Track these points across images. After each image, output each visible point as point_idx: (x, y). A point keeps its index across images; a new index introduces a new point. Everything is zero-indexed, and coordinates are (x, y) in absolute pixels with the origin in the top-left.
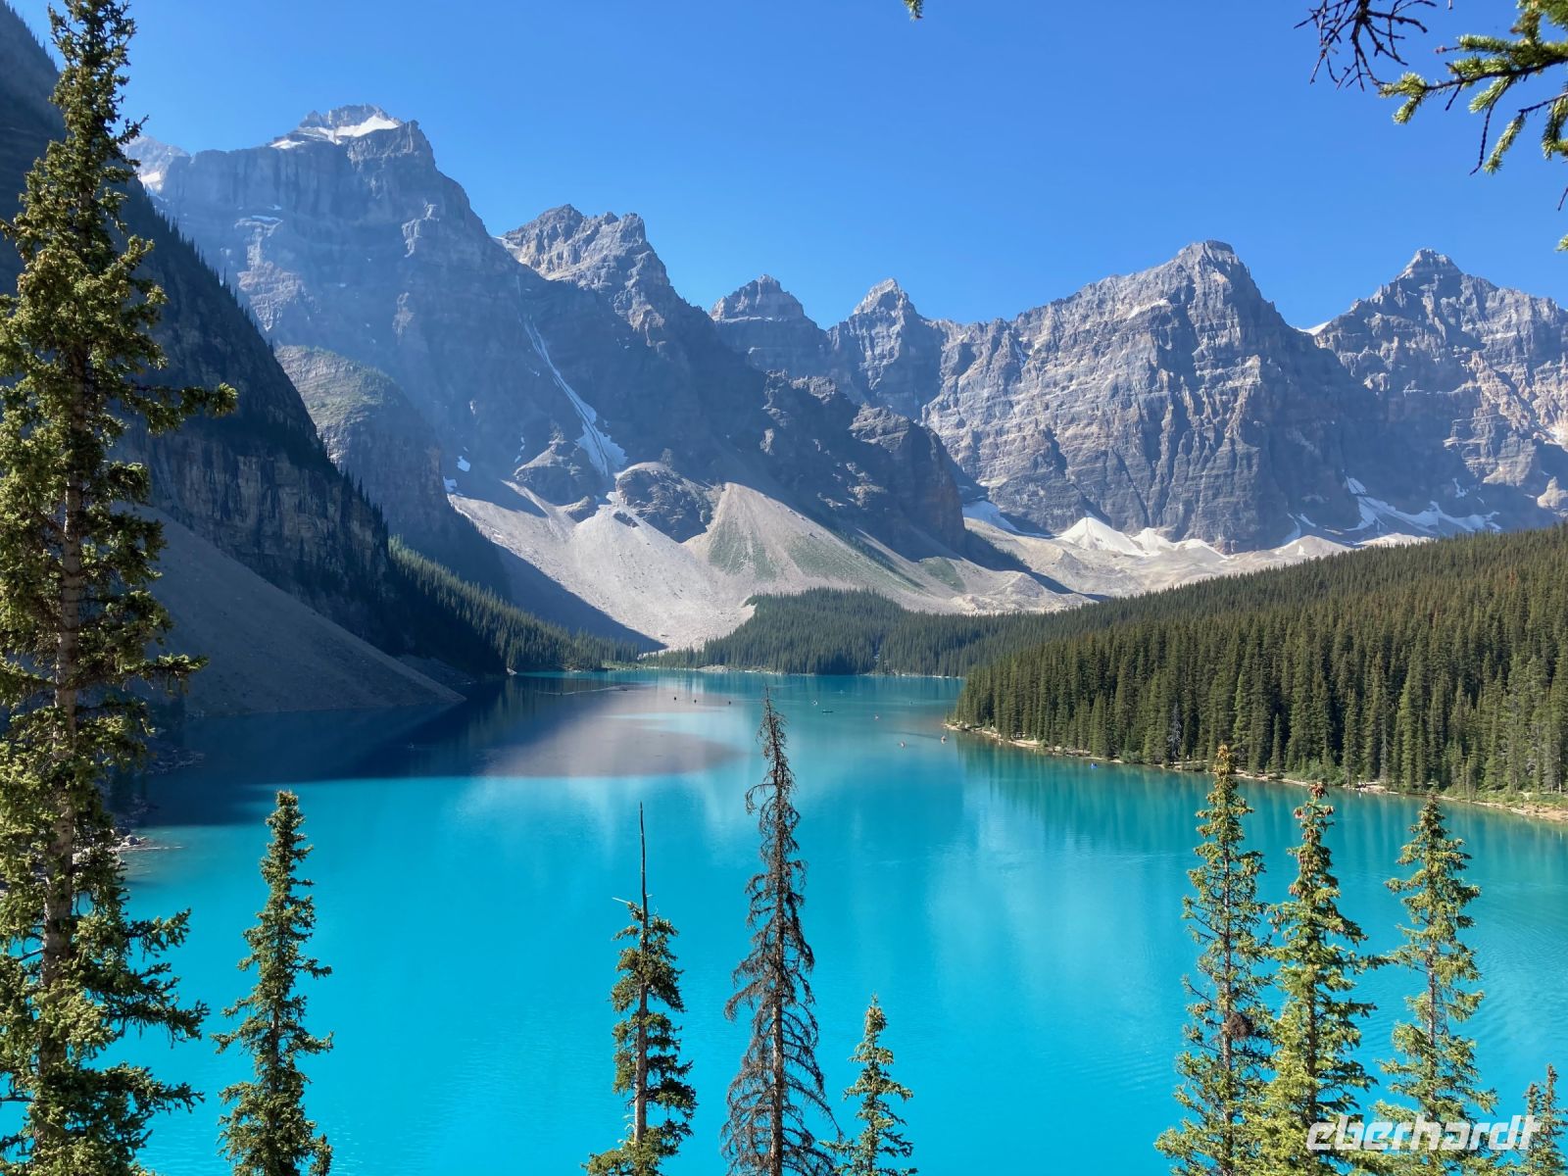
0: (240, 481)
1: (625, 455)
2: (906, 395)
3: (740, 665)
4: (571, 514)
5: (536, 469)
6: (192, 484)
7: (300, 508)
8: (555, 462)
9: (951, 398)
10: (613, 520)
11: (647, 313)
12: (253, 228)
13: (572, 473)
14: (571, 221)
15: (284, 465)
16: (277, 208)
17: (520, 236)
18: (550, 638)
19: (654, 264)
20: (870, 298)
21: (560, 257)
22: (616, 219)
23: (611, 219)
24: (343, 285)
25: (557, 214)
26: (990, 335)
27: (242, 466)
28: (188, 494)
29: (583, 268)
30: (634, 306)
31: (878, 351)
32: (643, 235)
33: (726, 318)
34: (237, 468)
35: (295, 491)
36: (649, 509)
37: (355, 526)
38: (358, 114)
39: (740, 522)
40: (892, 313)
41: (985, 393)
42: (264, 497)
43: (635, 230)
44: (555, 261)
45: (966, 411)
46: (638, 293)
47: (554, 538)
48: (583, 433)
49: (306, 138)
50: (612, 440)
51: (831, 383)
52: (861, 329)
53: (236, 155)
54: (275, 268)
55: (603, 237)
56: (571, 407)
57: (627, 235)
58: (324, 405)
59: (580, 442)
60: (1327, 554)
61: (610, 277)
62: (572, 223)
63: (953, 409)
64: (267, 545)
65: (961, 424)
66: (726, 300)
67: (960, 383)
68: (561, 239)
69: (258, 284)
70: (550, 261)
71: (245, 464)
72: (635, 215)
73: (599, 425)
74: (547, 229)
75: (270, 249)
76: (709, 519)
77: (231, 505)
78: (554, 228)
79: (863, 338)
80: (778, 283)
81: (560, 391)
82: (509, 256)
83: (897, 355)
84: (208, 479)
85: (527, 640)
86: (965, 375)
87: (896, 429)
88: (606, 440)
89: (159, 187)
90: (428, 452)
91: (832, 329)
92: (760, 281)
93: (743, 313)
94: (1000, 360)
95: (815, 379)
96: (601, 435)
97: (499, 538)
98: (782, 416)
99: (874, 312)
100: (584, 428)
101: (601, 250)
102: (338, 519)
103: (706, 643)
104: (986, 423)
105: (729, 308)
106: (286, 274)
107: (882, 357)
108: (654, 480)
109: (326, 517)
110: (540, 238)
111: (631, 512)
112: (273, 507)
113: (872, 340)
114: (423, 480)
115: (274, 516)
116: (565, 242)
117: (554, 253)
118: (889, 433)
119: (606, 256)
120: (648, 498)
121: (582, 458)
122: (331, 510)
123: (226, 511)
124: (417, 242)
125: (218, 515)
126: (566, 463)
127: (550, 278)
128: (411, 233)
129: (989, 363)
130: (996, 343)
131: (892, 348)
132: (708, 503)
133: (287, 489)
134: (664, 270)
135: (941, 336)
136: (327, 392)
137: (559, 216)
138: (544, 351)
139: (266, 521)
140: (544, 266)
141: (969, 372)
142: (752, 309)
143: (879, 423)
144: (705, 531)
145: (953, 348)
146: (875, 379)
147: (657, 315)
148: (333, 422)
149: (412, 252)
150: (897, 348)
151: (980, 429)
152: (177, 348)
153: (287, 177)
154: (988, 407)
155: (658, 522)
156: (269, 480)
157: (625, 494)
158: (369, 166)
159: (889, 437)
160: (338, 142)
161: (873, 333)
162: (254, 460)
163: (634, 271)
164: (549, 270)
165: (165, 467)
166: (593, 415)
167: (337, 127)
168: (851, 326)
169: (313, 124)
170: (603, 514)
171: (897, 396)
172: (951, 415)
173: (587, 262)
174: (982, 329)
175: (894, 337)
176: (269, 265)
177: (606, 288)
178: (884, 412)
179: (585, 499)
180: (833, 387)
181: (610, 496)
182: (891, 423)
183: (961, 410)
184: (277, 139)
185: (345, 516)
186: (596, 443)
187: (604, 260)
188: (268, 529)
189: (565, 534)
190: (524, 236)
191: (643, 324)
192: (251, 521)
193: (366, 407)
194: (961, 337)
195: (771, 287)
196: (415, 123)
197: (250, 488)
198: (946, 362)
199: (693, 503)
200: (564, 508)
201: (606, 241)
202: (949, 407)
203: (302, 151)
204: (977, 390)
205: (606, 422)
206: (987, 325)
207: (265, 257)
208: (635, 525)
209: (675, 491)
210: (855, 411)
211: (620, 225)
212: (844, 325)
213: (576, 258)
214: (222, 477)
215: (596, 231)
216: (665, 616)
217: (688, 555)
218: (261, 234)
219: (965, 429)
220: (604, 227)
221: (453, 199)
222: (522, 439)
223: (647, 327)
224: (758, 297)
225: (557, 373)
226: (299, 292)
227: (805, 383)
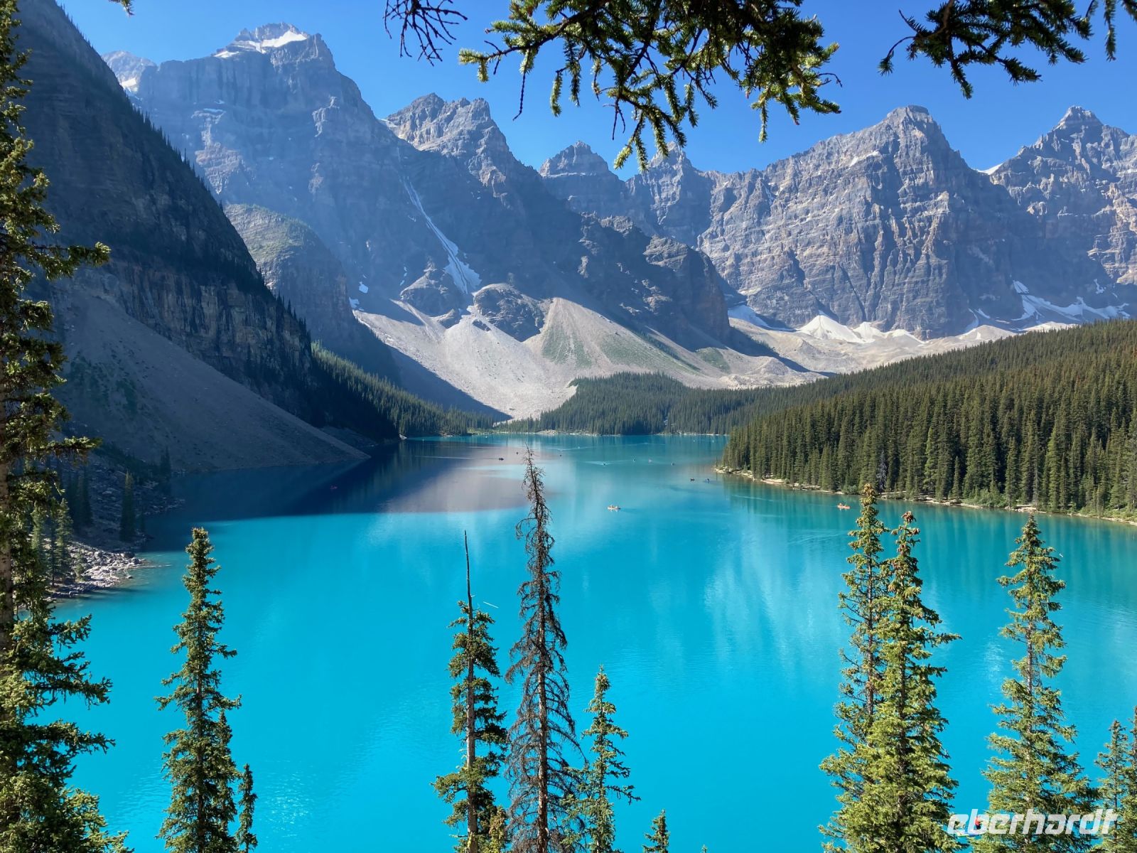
0: (203, 304)
1: (480, 278)
2: (685, 227)
3: (567, 429)
4: (442, 323)
5: (416, 290)
6: (169, 307)
7: (246, 322)
8: (429, 284)
9: (719, 229)
10: (472, 326)
11: (493, 172)
12: (205, 118)
13: (442, 292)
14: (435, 106)
15: (234, 292)
16: (221, 102)
17: (398, 118)
18: (429, 412)
19: (497, 136)
20: (657, 156)
21: (428, 132)
22: (469, 103)
23: (465, 103)
24: (271, 158)
25: (425, 100)
26: (747, 181)
27: (204, 294)
28: (166, 314)
29: (445, 140)
30: (483, 167)
31: (664, 195)
32: (488, 115)
33: (551, 174)
34: (201, 294)
35: (242, 310)
36: (498, 317)
37: (287, 335)
38: (277, 30)
39: (565, 326)
40: (674, 167)
41: (744, 225)
42: (221, 315)
43: (483, 110)
44: (425, 136)
45: (730, 239)
46: (486, 158)
47: (430, 340)
48: (448, 263)
49: (239, 49)
50: (470, 267)
51: (629, 221)
52: (651, 179)
53: (190, 63)
54: (221, 147)
55: (459, 116)
56: (439, 244)
57: (476, 115)
58: (261, 247)
59: (446, 270)
60: (999, 338)
61: (465, 146)
62: (436, 107)
63: (720, 238)
64: (224, 350)
65: (726, 248)
66: (551, 161)
67: (725, 218)
68: (429, 119)
69: (210, 159)
70: (421, 136)
71: (206, 291)
72: (482, 99)
73: (460, 256)
74: (418, 111)
75: (218, 133)
76: (541, 324)
77: (197, 321)
78: (423, 111)
79: (653, 186)
80: (589, 147)
81: (432, 233)
82: (391, 133)
83: (678, 198)
84: (179, 302)
85: (413, 414)
86: (729, 212)
87: (677, 253)
88: (465, 268)
89: (136, 89)
90: (337, 279)
91: (630, 180)
92: (575, 146)
93: (563, 170)
94: (753, 202)
95: (618, 218)
96: (461, 263)
97: (390, 341)
98: (594, 246)
99: (660, 166)
100: (449, 259)
101: (458, 127)
102: (274, 329)
103: (542, 414)
104: (745, 247)
105: (553, 168)
106: (230, 151)
107: (667, 200)
108: (501, 296)
109: (266, 329)
110: (413, 118)
111: (485, 320)
112: (227, 322)
113: (659, 187)
114: (335, 300)
115: (228, 329)
116: (432, 121)
117: (424, 130)
118: (673, 256)
119: (462, 131)
120: (497, 309)
121: (449, 281)
122: (269, 323)
123: (193, 324)
124: (323, 124)
125: (188, 329)
126: (437, 285)
127: (421, 149)
128: (319, 118)
129: (747, 202)
130: (751, 188)
131: (674, 193)
132: (541, 312)
133: (237, 309)
134: (504, 140)
135: (711, 183)
136: (263, 237)
137: (426, 101)
138: (418, 201)
139: (223, 332)
140: (417, 140)
141: (732, 209)
142: (570, 167)
143: (665, 249)
144: (539, 332)
145: (720, 191)
146: (662, 217)
147: (500, 173)
148: (269, 259)
149: (320, 132)
150: (678, 193)
151: (740, 252)
152: (154, 208)
153: (228, 78)
154: (746, 235)
155: (505, 327)
156: (224, 304)
157: (480, 307)
158: (287, 69)
159: (673, 259)
160: (263, 52)
161: (660, 182)
162: (212, 288)
163: (483, 141)
164: (420, 142)
165: (149, 295)
166: (456, 249)
167: (262, 40)
168: (643, 177)
169: (244, 38)
170: (465, 322)
171: (678, 228)
172: (718, 242)
173: (448, 135)
174: (741, 177)
175: (675, 184)
176: (218, 145)
177: (462, 155)
178: (669, 241)
179: (452, 312)
180: (631, 224)
181: (469, 309)
182: (675, 249)
183: (726, 238)
184: (219, 51)
185: (279, 326)
186: (459, 270)
187: (461, 133)
188: (225, 338)
189: (438, 337)
190: (401, 118)
191: (490, 181)
192: (212, 333)
193: (291, 248)
194: (725, 184)
195: (584, 150)
196: (319, 36)
197: (210, 309)
198: (714, 202)
199: (530, 312)
200: (437, 318)
201: (461, 120)
202: (717, 236)
203: (237, 59)
204: (738, 223)
205: (465, 254)
206: (744, 174)
207: (214, 140)
208: (488, 329)
209: (517, 304)
210: (647, 241)
211: (472, 107)
212: (638, 177)
213: (440, 133)
214: (190, 301)
215: (454, 112)
216: (512, 395)
217: (527, 351)
218: (211, 122)
219: (729, 253)
220: (460, 109)
221: (349, 92)
222: (405, 269)
223: (493, 183)
224: (575, 158)
225: (429, 219)
226: (240, 164)
227: (610, 221)
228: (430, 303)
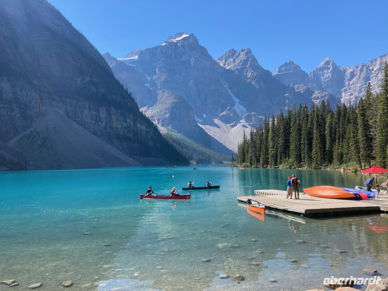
0: (100, 114)
1: (246, 110)
2: (334, 88)
4: (231, 126)
5: (222, 115)
6: (85, 114)
7: (117, 120)
8: (227, 113)
9: (348, 88)
10: (242, 127)
11: (252, 73)
12: (157, 64)
13: (231, 115)
14: (233, 53)
15: (112, 109)
16: (162, 59)
17: (221, 58)
18: (208, 155)
19: (254, 59)
20: (322, 63)
21: (230, 62)
22: (244, 50)
23: (243, 50)
24: (177, 76)
25: (230, 51)
26: (360, 68)
27: (101, 110)
28: (84, 117)
29: (236, 64)
30: (249, 72)
31: (325, 77)
32: (251, 53)
33: (279, 73)
35: (116, 116)
36: (252, 123)
37: (139, 125)
38: (180, 34)
40: (329, 66)
41: (359, 85)
42: (107, 117)
43: (249, 52)
44: (229, 63)
45: (352, 91)
46: (250, 68)
47: (226, 132)
49: (168, 42)
50: (243, 107)
51: (305, 86)
52: (319, 72)
53: (153, 48)
54: (161, 73)
55: (241, 55)
56: (232, 99)
57: (247, 54)
59: (234, 108)
61: (242, 65)
63: (349, 91)
64: (108, 129)
65: (351, 95)
66: (279, 68)
67: (351, 83)
69: (157, 77)
70: (228, 64)
71: (101, 109)
72: (249, 48)
73: (240, 103)
74: (227, 55)
75: (160, 69)
77: (98, 120)
78: (229, 55)
79: (320, 74)
80: (293, 62)
81: (230, 96)
82: (218, 64)
83: (330, 77)
84: (90, 113)
85: (202, 155)
86: (352, 81)
87: (325, 96)
88: (241, 107)
89: (137, 59)
90: (190, 112)
91: (311, 73)
92: (288, 62)
93: (283, 71)
94: (363, 75)
95: (301, 85)
96: (240, 105)
97: (211, 133)
98: (290, 96)
99: (323, 66)
100: (236, 104)
101: (240, 59)
102: (132, 123)
104: (359, 94)
105: (280, 70)
106: (163, 74)
107: (326, 78)
108: (253, 116)
109: (126, 122)
110: (226, 58)
111: (247, 124)
112: (110, 120)
113: (323, 74)
114: (189, 119)
115: (110, 122)
116: (232, 58)
117: (229, 61)
118: (323, 97)
119: (242, 60)
120: (251, 120)
121: (235, 112)
122: (128, 121)
123: (96, 121)
124: (193, 63)
125: (94, 122)
126: (230, 113)
127: (227, 68)
128: (192, 60)
129: (360, 76)
130: (362, 70)
131: (329, 76)
133: (114, 115)
134: (257, 61)
135: (345, 71)
136: (167, 100)
137: (230, 52)
138: (226, 86)
139: (108, 123)
140: (226, 65)
141: (353, 80)
142: (286, 70)
143: (320, 95)
145: (348, 73)
146: (324, 85)
147: (255, 73)
148: (168, 107)
149: (192, 65)
150: (330, 76)
151: (357, 96)
153: (164, 52)
154: (360, 89)
155: (254, 126)
156: (109, 113)
157: (245, 120)
158: (183, 46)
159: (323, 99)
160: (176, 42)
161: (323, 72)
162: (104, 108)
163: (249, 62)
164: (228, 66)
165: (78, 110)
166: (238, 100)
167: (176, 38)
168: (316, 71)
169: (170, 38)
170: (239, 125)
171: (331, 89)
172: (348, 92)
173: (237, 62)
174: (357, 67)
175: (329, 73)
177: (241, 68)
178: (321, 92)
179: (234, 122)
181: (241, 121)
183: (351, 91)
184: (162, 43)
185: (135, 122)
186: (239, 108)
187: (241, 61)
188: (108, 125)
189: (229, 131)
190: (222, 58)
191: (251, 76)
192: (104, 124)
193: (175, 102)
194: (350, 70)
195: (291, 63)
196: (192, 34)
197: (103, 115)
198: (346, 78)
200: (229, 125)
201: (242, 56)
202: (347, 90)
203: (167, 45)
204: (356, 84)
205: (241, 102)
206: (359, 66)
207: (159, 71)
208: (247, 127)
209: (259, 118)
210: (313, 92)
211: (245, 51)
212: (314, 71)
213: (234, 62)
214: (95, 113)
215: (239, 54)
218: (158, 66)
219: (353, 96)
220: (241, 53)
221: (203, 51)
222: (219, 108)
223: (252, 76)
224: (288, 67)
225: (229, 91)
226: (166, 78)
227: (298, 86)
228: (227, 120)
